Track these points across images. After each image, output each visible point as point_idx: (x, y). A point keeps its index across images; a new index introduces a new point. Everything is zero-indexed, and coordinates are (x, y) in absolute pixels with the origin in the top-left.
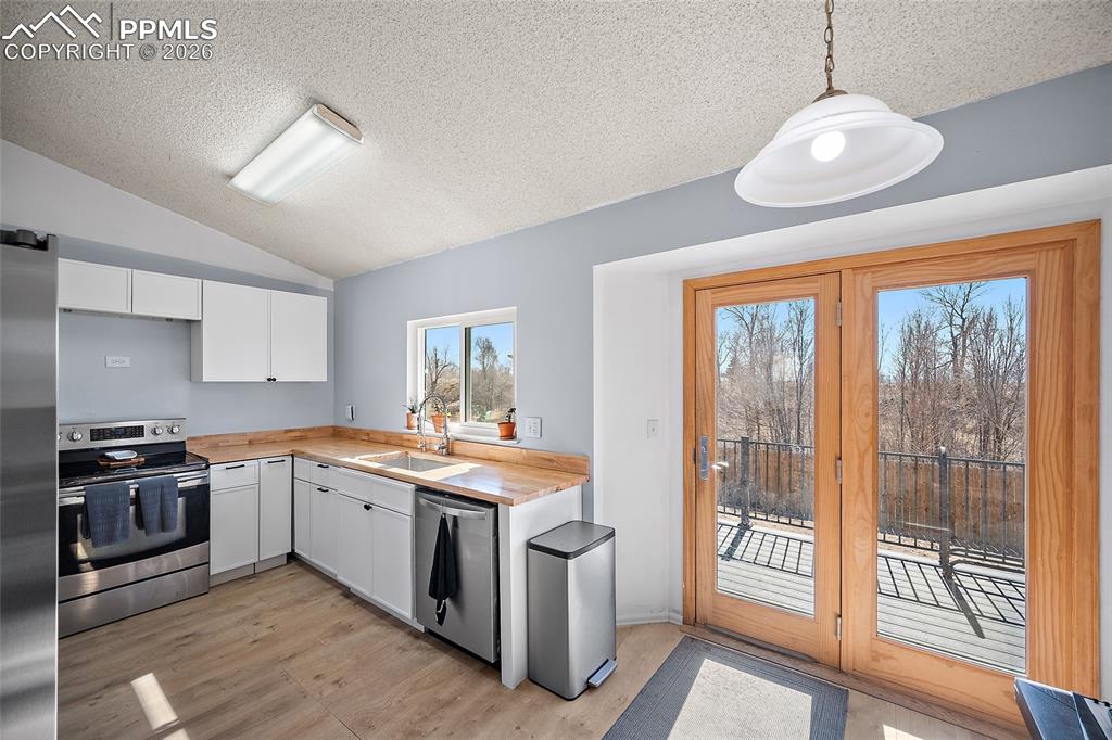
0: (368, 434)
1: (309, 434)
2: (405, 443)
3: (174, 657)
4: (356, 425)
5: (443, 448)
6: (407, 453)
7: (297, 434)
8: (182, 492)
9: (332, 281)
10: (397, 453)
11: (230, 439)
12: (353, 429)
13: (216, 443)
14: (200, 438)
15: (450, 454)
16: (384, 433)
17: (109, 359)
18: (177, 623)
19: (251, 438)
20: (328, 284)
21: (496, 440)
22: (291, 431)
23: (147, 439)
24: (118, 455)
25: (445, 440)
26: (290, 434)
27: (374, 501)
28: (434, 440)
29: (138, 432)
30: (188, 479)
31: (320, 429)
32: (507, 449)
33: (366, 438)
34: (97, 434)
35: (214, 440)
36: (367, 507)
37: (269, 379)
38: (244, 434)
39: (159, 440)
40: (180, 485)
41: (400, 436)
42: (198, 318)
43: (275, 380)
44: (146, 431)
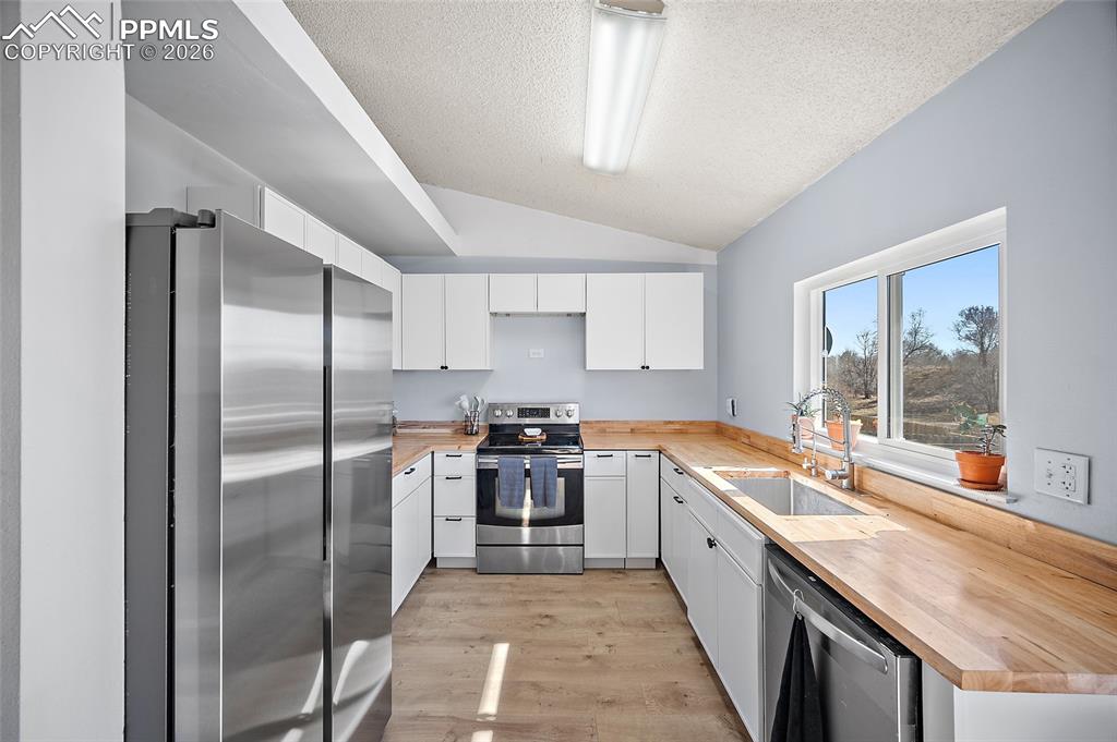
0: (749, 437)
1: (691, 429)
2: (791, 457)
3: (528, 636)
4: (738, 422)
5: (841, 477)
6: (787, 473)
7: (677, 427)
8: (561, 473)
9: (715, 253)
10: (771, 470)
11: (615, 425)
12: (734, 427)
13: (604, 429)
14: (591, 423)
15: (856, 489)
16: (766, 438)
17: (532, 351)
18: (549, 597)
19: (633, 426)
20: (709, 258)
21: (952, 483)
22: (670, 422)
23: (552, 419)
24: (528, 431)
25: (846, 465)
26: (672, 427)
27: (719, 538)
28: (832, 461)
29: (545, 412)
30: (567, 460)
31: (701, 424)
32: (977, 507)
33: (746, 441)
34: (522, 412)
35: (603, 425)
36: (711, 543)
37: (643, 367)
38: (626, 422)
39: (559, 421)
40: (559, 466)
41: (784, 445)
42: (583, 311)
43: (648, 367)
44: (551, 413)
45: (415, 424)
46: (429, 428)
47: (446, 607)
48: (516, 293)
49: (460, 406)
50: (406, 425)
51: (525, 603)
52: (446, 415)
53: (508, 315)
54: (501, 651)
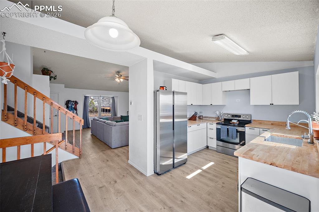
3: (220, 163)
14: (256, 120)
17: (236, 100)
19: (272, 123)
23: (242, 118)
24: (233, 121)
30: (239, 129)
34: (233, 116)
35: (260, 122)
37: (271, 104)
38: (270, 121)
39: (244, 119)
42: (249, 88)
43: (273, 104)
44: (241, 116)
45: (207, 117)
46: (210, 118)
47: (206, 154)
48: (230, 86)
49: (216, 114)
50: (205, 117)
51: (224, 159)
52: (214, 116)
53: (229, 91)
54: (212, 163)
